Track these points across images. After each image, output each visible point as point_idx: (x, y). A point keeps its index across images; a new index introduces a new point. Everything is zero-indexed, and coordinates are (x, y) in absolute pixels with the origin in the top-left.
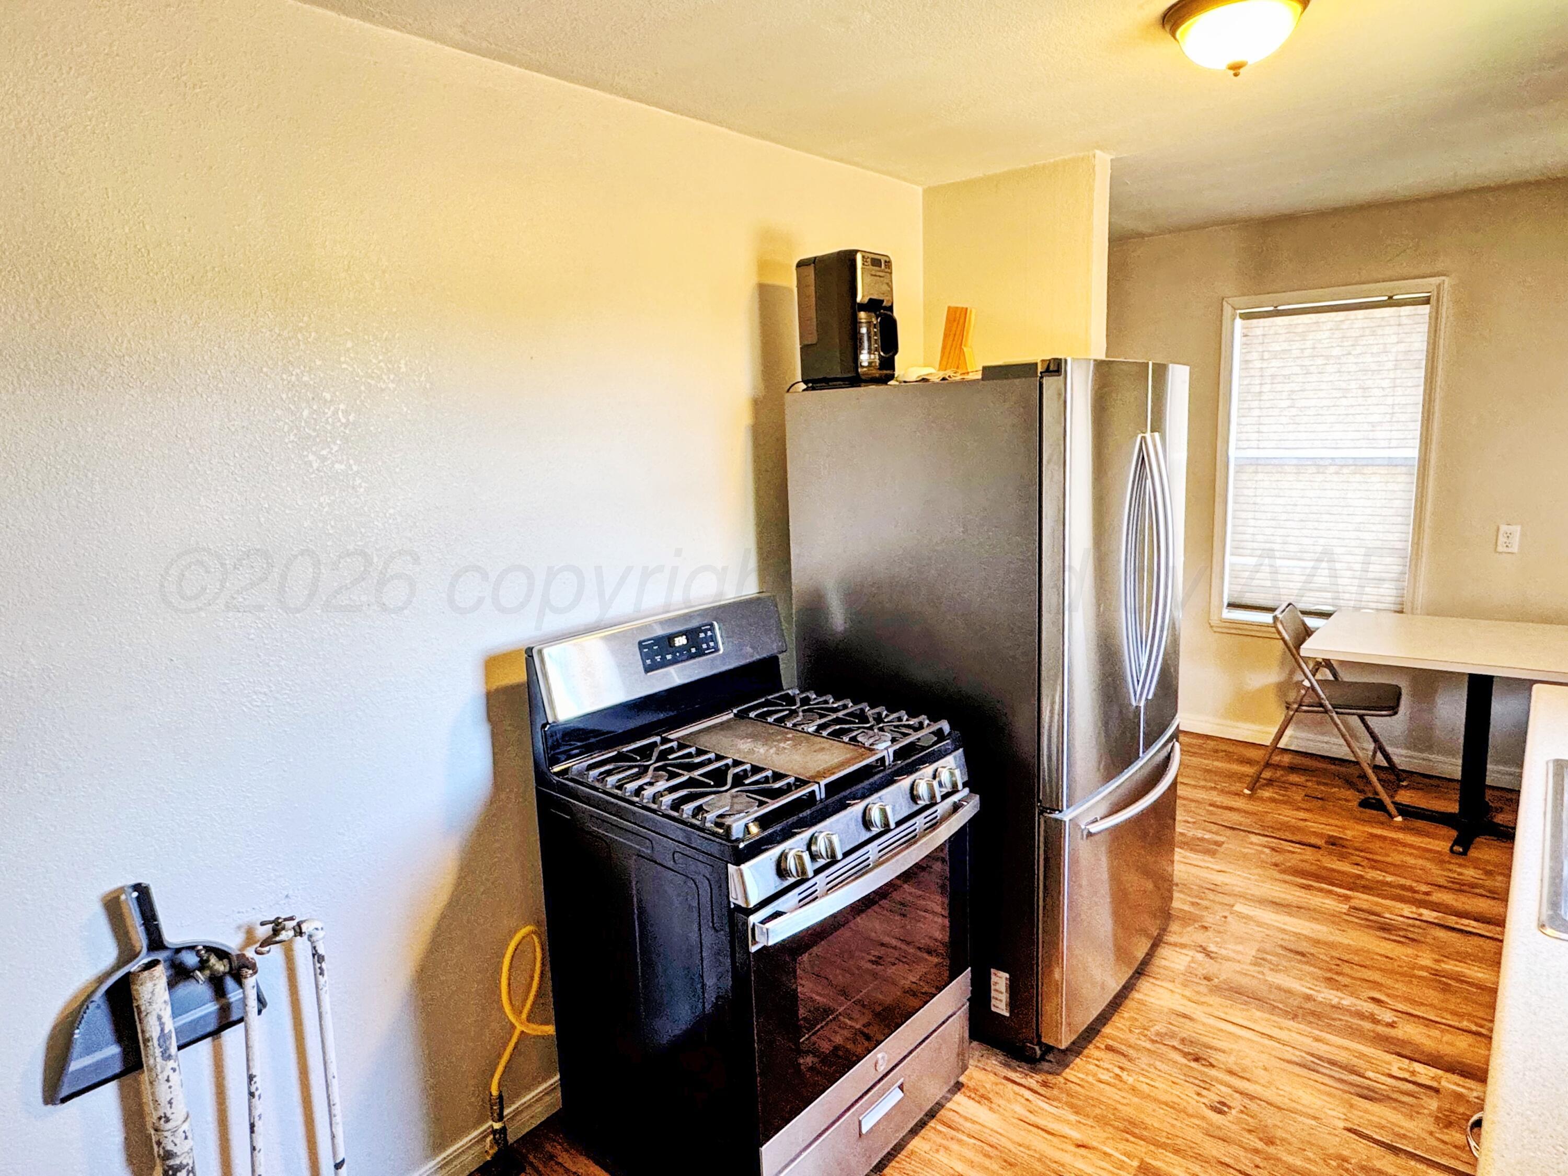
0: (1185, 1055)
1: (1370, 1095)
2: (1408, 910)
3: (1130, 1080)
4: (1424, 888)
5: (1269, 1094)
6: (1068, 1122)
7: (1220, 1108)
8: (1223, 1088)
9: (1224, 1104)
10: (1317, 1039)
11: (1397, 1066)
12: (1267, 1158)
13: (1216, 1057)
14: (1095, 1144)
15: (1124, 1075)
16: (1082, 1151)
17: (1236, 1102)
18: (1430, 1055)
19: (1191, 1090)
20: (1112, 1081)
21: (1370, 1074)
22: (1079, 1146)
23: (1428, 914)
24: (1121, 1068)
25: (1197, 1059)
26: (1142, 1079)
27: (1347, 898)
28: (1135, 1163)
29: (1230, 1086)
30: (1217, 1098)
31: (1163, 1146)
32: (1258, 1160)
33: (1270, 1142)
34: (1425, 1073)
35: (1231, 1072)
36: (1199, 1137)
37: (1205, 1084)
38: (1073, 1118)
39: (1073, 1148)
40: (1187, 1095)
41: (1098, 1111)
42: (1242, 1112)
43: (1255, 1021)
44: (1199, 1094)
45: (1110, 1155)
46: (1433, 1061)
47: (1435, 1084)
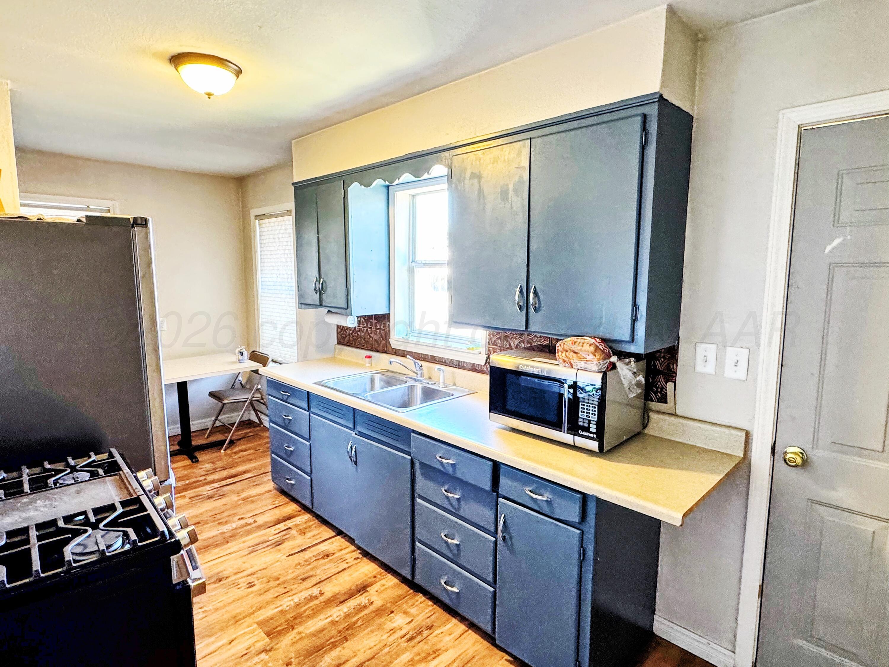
0: (214, 583)
1: (279, 544)
2: (208, 487)
3: (211, 608)
4: (202, 478)
5: (256, 568)
6: (213, 643)
7: (251, 585)
8: (242, 580)
9: (250, 583)
10: (244, 542)
11: (273, 530)
12: (284, 583)
13: (226, 574)
14: (234, 636)
15: (205, 609)
16: (233, 643)
17: (251, 579)
18: (276, 521)
19: (235, 590)
20: (204, 615)
21: (270, 538)
22: (230, 643)
23: (216, 485)
24: (201, 608)
25: (220, 580)
26: (214, 603)
27: (184, 497)
28: (255, 626)
29: (245, 577)
30: (246, 584)
31: (253, 613)
32: (283, 586)
33: (278, 579)
34: (282, 526)
35: (236, 573)
36: (260, 599)
37: (236, 585)
38: (212, 639)
39: (229, 646)
40: (235, 593)
41: (217, 627)
42: (258, 580)
43: (218, 554)
44: (239, 588)
45: (245, 633)
46: (278, 522)
47: (287, 527)
